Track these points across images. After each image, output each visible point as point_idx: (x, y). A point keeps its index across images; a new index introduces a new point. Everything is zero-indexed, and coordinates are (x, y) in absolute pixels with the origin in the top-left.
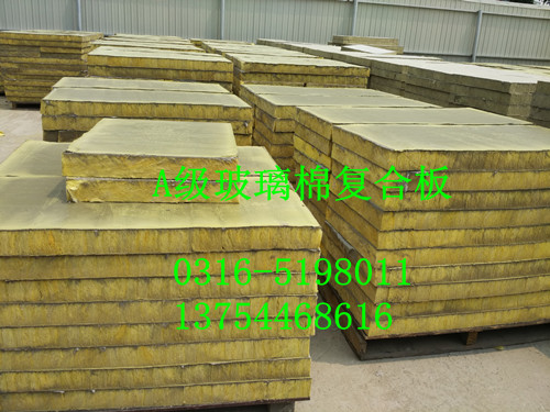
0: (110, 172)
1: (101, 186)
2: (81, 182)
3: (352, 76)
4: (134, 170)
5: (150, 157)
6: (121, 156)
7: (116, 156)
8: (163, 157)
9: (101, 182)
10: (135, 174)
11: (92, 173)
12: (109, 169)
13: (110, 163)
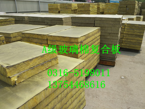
0: (24, 68)
1: (23, 74)
2: (16, 76)
3: (10, 21)
4: (31, 64)
5: (36, 58)
6: (27, 61)
7: (25, 61)
8: (39, 56)
9: (23, 73)
10: (32, 65)
11: (18, 71)
12: (24, 67)
13: (24, 65)
